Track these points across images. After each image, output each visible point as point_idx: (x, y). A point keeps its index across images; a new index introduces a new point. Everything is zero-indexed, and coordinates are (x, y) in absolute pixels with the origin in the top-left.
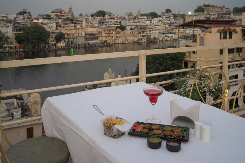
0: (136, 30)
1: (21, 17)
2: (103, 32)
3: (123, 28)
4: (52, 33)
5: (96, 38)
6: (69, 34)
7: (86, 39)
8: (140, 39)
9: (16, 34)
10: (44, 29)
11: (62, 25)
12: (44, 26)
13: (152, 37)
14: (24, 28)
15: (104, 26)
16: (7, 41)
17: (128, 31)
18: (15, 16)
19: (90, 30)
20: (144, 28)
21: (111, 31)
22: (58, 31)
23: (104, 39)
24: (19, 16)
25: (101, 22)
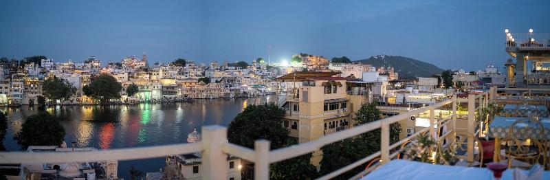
0: (222, 83)
1: (89, 66)
2: (183, 84)
3: (207, 81)
4: (124, 85)
5: (175, 92)
6: (143, 86)
7: (163, 92)
8: (226, 94)
10: (114, 80)
11: (135, 75)
12: (114, 76)
13: (242, 91)
14: (92, 78)
15: (184, 77)
16: (75, 92)
17: (213, 85)
18: (83, 64)
19: (167, 82)
20: (232, 81)
21: (193, 84)
22: (129, 83)
23: (185, 92)
24: (87, 64)
25: (180, 73)
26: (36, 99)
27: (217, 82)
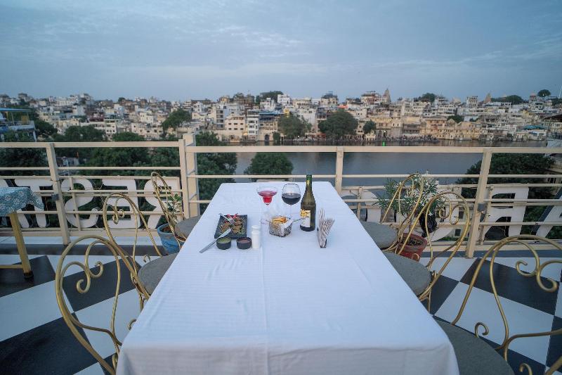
0: (478, 122)
1: (326, 101)
2: (428, 123)
3: (458, 119)
4: (361, 122)
5: (417, 131)
6: (382, 124)
7: (404, 131)
8: (483, 136)
9: (319, 121)
10: (351, 116)
11: (374, 112)
12: (352, 113)
13: (505, 133)
14: (329, 114)
15: (431, 115)
16: (309, 129)
17: (466, 124)
18: (320, 100)
19: (410, 120)
20: (493, 120)
21: (440, 123)
22: (368, 120)
23: (429, 132)
24: (324, 100)
25: (427, 110)
26: (272, 135)
27: (471, 120)
